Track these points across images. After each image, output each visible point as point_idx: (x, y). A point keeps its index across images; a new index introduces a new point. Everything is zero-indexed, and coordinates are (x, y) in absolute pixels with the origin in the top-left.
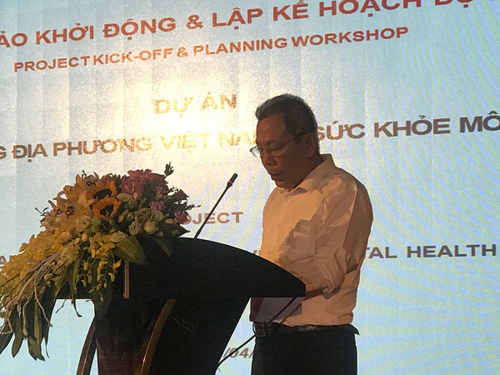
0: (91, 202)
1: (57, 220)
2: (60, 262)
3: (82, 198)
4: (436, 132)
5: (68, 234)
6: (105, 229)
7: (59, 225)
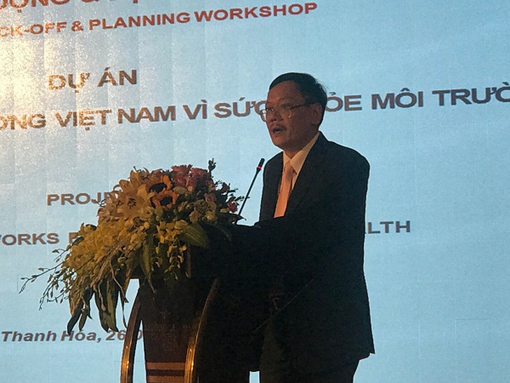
0: (152, 194)
3: (142, 191)
4: (347, 109)
7: (121, 215)
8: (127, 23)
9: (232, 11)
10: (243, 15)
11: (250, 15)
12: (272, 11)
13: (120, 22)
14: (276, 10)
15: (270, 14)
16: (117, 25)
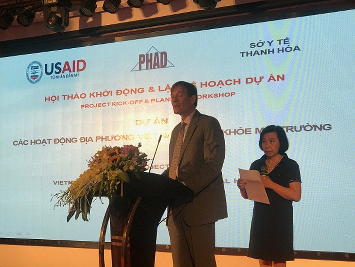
0: (108, 157)
1: (95, 164)
2: (95, 182)
3: (105, 156)
4: (246, 133)
5: (99, 170)
6: (113, 168)
7: (95, 166)
8: (165, 100)
9: (203, 95)
10: (207, 97)
11: (210, 97)
12: (218, 95)
13: (162, 100)
14: (220, 95)
15: (217, 96)
16: (161, 100)
